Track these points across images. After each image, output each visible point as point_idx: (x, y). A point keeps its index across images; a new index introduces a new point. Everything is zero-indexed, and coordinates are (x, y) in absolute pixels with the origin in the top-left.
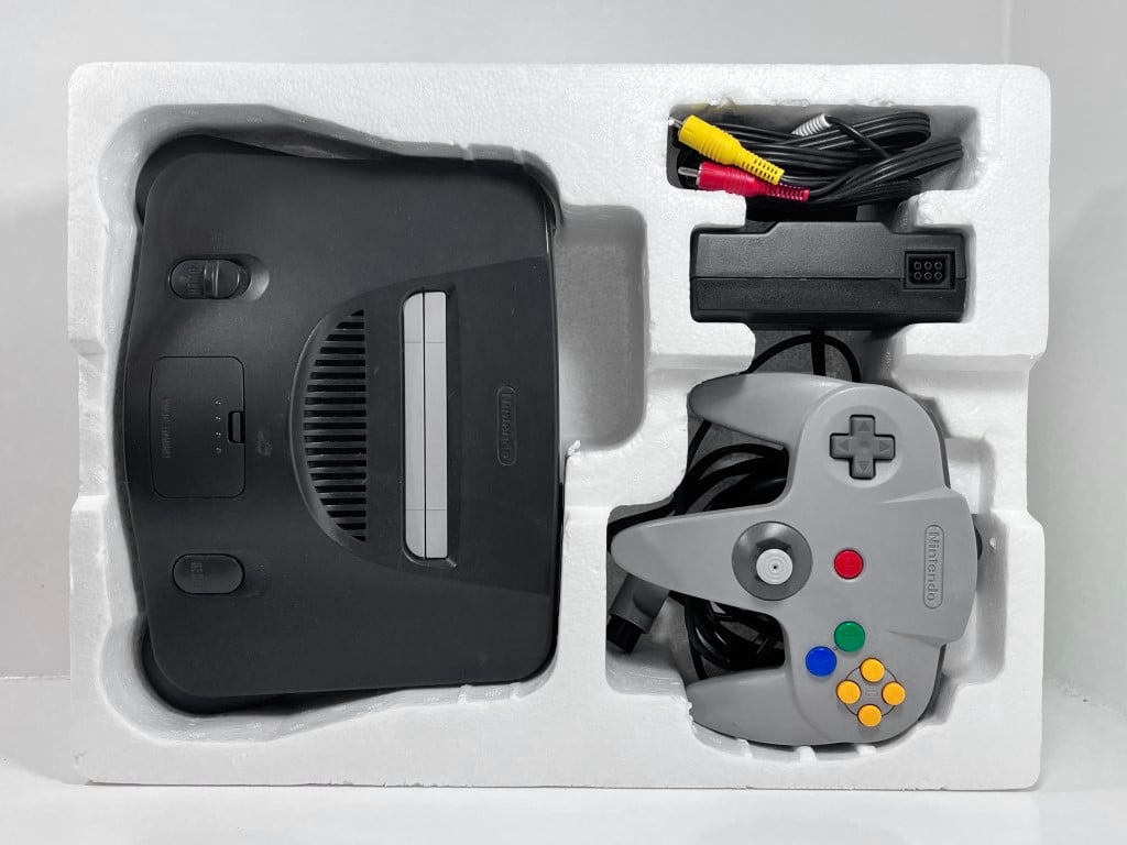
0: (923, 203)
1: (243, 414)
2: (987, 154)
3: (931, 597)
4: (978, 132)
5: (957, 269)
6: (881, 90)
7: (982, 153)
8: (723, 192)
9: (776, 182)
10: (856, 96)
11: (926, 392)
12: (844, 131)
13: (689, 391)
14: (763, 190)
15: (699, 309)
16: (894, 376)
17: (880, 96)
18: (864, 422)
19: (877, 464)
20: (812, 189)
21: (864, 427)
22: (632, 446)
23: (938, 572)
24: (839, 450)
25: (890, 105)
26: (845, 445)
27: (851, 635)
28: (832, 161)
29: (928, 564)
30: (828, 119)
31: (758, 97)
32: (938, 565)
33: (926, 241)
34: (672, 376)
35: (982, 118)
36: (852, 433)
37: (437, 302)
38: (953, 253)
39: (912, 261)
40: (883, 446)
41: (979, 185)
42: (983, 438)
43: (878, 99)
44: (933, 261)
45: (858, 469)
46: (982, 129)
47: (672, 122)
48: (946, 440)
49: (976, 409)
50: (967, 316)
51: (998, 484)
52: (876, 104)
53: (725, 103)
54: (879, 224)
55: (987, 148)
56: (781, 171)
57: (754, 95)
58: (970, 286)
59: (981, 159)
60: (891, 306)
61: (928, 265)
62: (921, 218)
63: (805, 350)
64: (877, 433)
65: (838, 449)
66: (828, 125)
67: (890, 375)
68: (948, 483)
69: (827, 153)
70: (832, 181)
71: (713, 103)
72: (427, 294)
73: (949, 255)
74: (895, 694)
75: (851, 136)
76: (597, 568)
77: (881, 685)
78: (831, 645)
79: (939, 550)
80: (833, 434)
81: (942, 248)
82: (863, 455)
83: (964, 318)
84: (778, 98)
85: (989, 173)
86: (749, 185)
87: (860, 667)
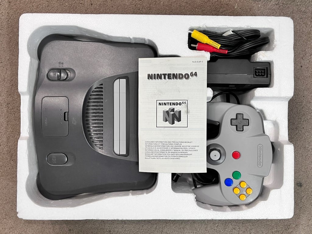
5: (268, 72)
9: (218, 48)
14: (215, 51)
18: (240, 115)
25: (249, 27)
36: (236, 119)
38: (267, 68)
39: (256, 70)
46: (275, 34)
47: (189, 32)
52: (246, 27)
53: (204, 26)
56: (220, 45)
61: (260, 71)
64: (244, 118)
65: (233, 123)
66: (232, 33)
71: (201, 26)
72: (120, 79)
74: (250, 191)
77: (246, 188)
79: (262, 151)
80: (231, 119)
83: (270, 86)
84: (219, 25)
85: (277, 46)
86: (211, 49)
87: (240, 184)
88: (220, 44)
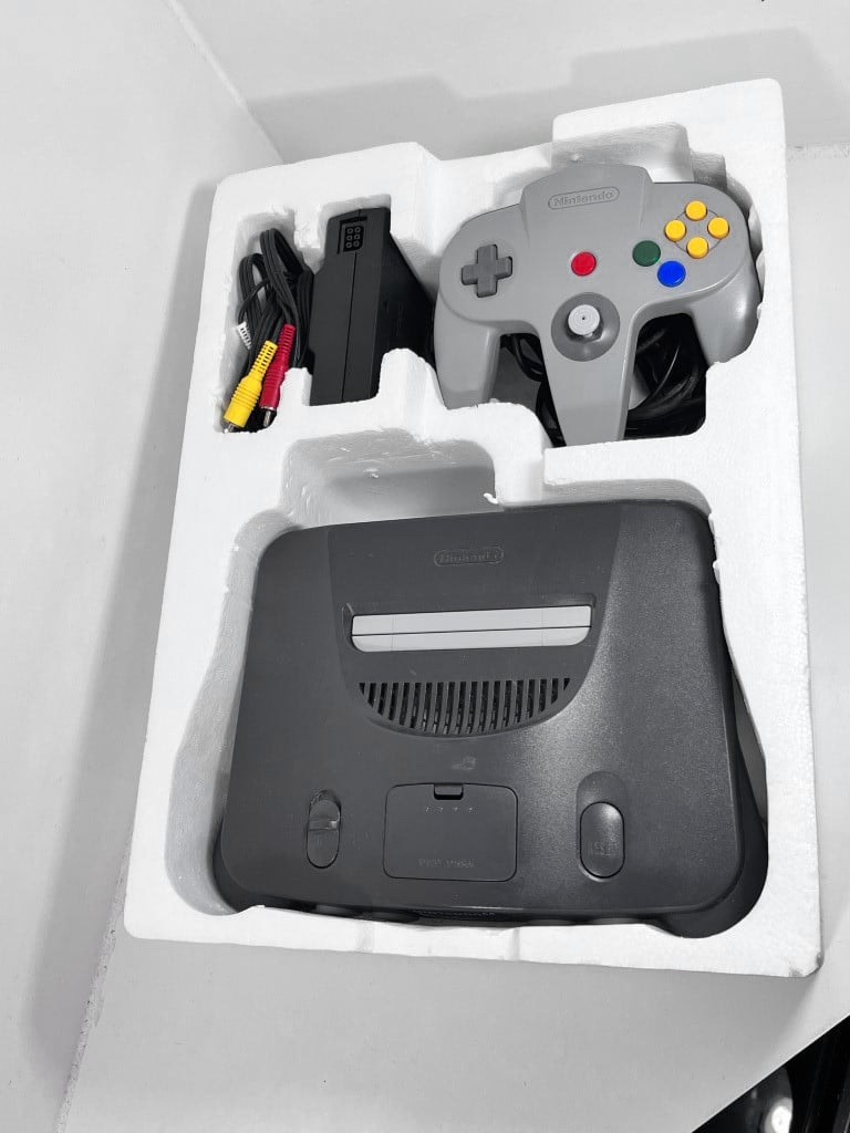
1: (436, 785)
8: (282, 387)
15: (369, 392)
19: (500, 257)
23: (588, 194)
27: (645, 253)
29: (581, 203)
32: (581, 194)
37: (361, 624)
40: (486, 255)
45: (504, 271)
78: (656, 267)
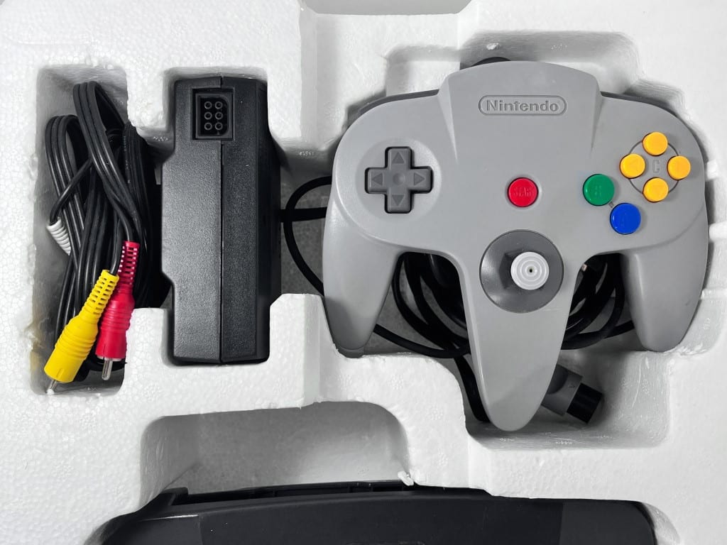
0: (141, 122)
2: (90, 57)
3: (554, 107)
4: (67, 68)
5: (211, 86)
6: (17, 169)
7: (88, 63)
8: (128, 334)
9: (116, 279)
10: (25, 194)
11: (341, 116)
12: (64, 205)
13: (342, 356)
14: (126, 291)
15: (255, 354)
16: (324, 147)
17: (25, 169)
18: (373, 179)
19: (417, 164)
20: (124, 239)
21: (378, 179)
22: (402, 416)
23: (528, 101)
24: (403, 204)
25: (36, 159)
26: (398, 199)
27: (598, 189)
28: (97, 217)
29: (520, 111)
30: (53, 222)
31: (24, 298)
32: (521, 101)
33: (181, 118)
34: (327, 374)
35: (51, 63)
36: (384, 192)
38: (195, 91)
39: (203, 132)
40: (398, 159)
41: (122, 65)
42: (385, 58)
43: (29, 172)
44: (203, 111)
45: (423, 185)
46: (61, 63)
47: (50, 391)
48: (388, 95)
49: (356, 65)
50: (260, 76)
51: (431, 43)
52: (35, 173)
53: (31, 334)
54: (165, 167)
55: (83, 57)
56: (104, 273)
57: (21, 303)
58: (230, 73)
59: (95, 64)
60: (250, 154)
61: (208, 116)
62: (157, 123)
63: (299, 228)
64: (383, 165)
65: (401, 204)
66: (59, 222)
67: (323, 152)
68: (434, 92)
69: (88, 223)
70: (118, 218)
71: (30, 347)
73: (197, 95)
74: (656, 143)
75: (69, 198)
76: (538, 460)
77: (647, 156)
78: (607, 209)
79: (505, 100)
80: (386, 209)
81: (189, 101)
82: (407, 180)
83: (263, 78)
84: (25, 277)
85: (108, 55)
86: (119, 307)
87: (629, 179)
88: (99, 274)
